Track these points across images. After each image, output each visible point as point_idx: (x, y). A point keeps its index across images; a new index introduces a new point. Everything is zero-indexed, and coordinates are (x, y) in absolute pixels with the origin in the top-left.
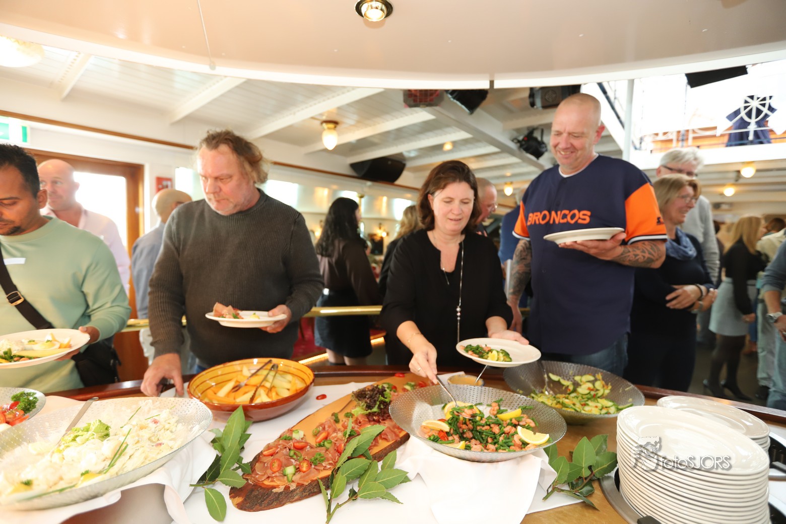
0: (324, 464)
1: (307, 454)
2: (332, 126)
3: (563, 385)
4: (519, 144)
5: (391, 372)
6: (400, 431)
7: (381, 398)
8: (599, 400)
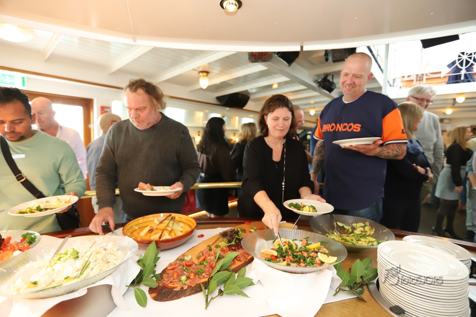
0: (203, 275)
1: (193, 269)
2: (205, 74)
3: (346, 229)
4: (318, 84)
5: (242, 221)
6: (248, 255)
7: (237, 236)
8: (367, 237)
